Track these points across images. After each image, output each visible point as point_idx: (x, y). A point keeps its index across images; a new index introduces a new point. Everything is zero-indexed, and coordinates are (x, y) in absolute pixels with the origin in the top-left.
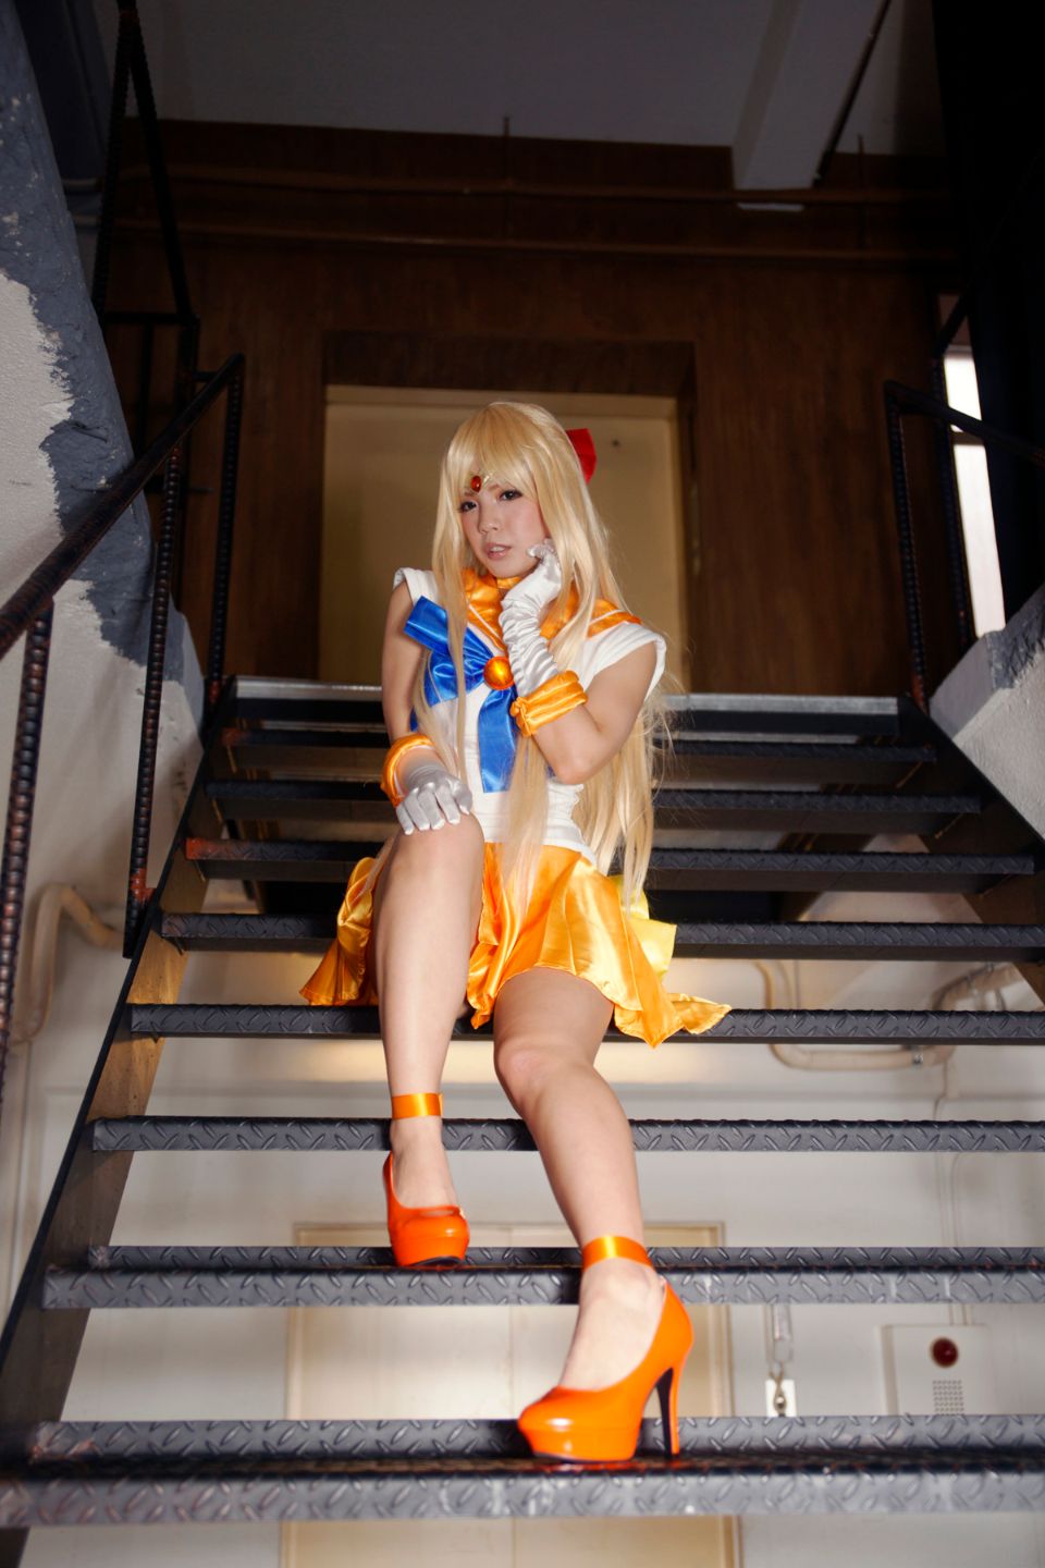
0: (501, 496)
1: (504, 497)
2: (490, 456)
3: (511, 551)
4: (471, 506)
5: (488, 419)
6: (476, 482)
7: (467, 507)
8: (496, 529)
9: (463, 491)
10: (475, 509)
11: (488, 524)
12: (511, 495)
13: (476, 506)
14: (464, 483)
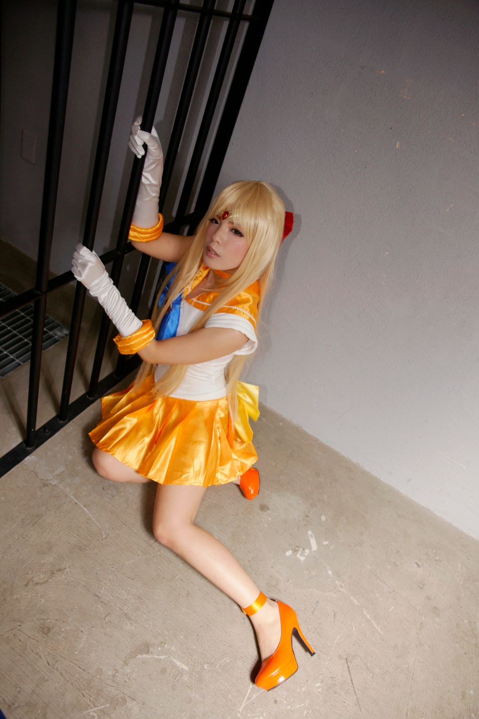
0: (232, 229)
1: (234, 231)
2: (242, 207)
3: (218, 258)
4: (216, 222)
5: (253, 190)
6: (226, 214)
7: (214, 221)
8: (218, 243)
9: (217, 213)
10: (217, 225)
11: (217, 238)
12: (237, 232)
13: (218, 224)
14: (221, 210)
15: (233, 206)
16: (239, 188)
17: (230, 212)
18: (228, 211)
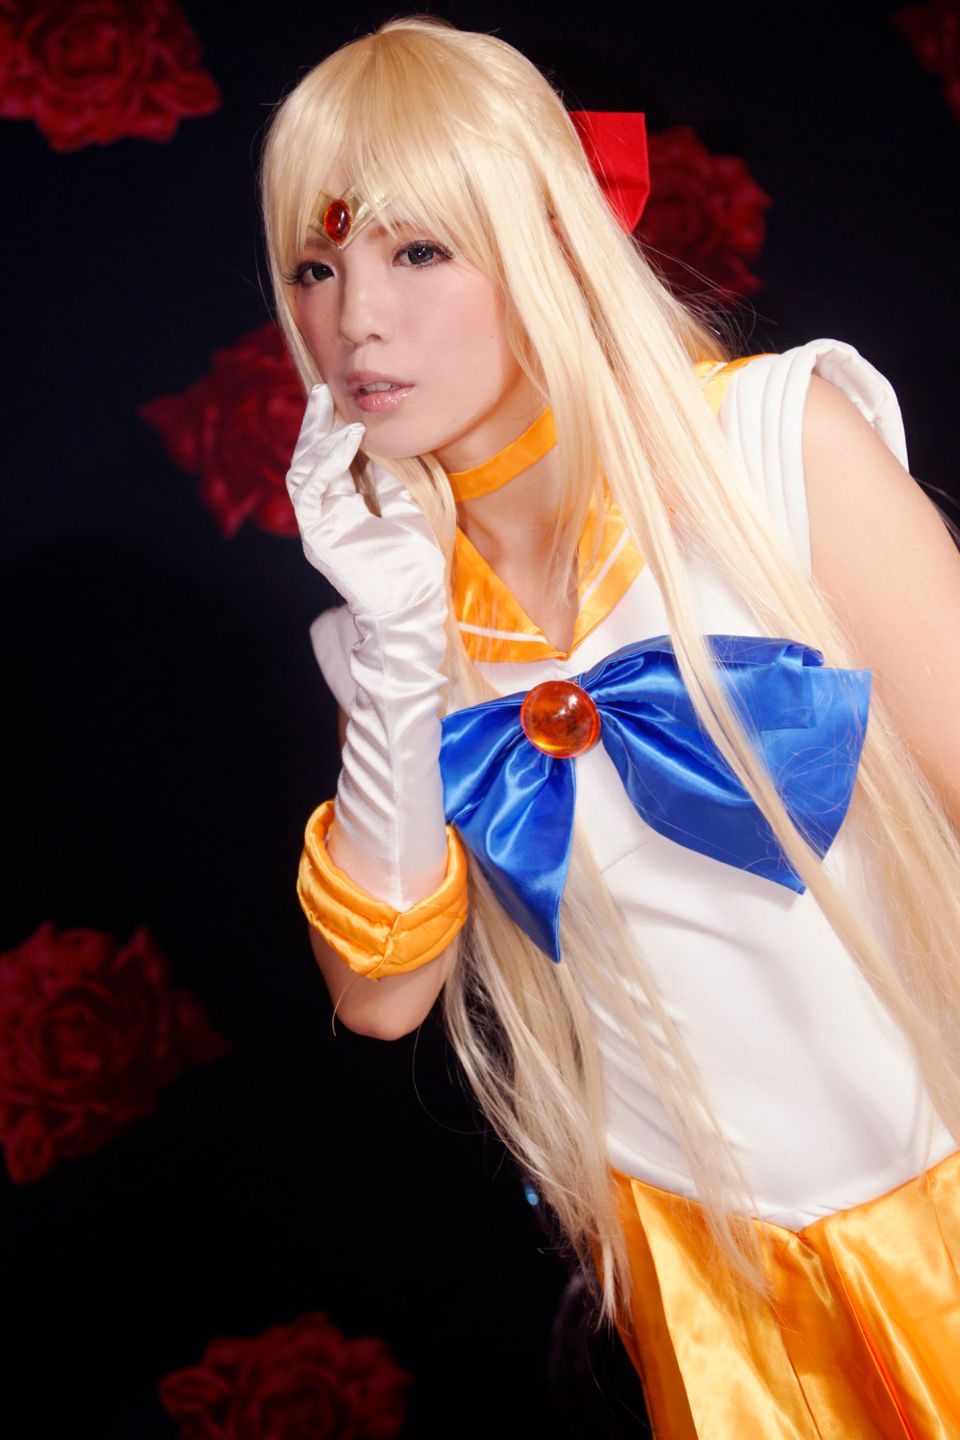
0: (398, 254)
1: (405, 258)
4: (323, 272)
6: (336, 218)
8: (377, 336)
9: (303, 234)
10: (330, 279)
11: (360, 322)
12: (422, 253)
13: (332, 274)
14: (309, 217)
15: (346, 171)
16: (328, 89)
17: (348, 199)
18: (337, 195)
